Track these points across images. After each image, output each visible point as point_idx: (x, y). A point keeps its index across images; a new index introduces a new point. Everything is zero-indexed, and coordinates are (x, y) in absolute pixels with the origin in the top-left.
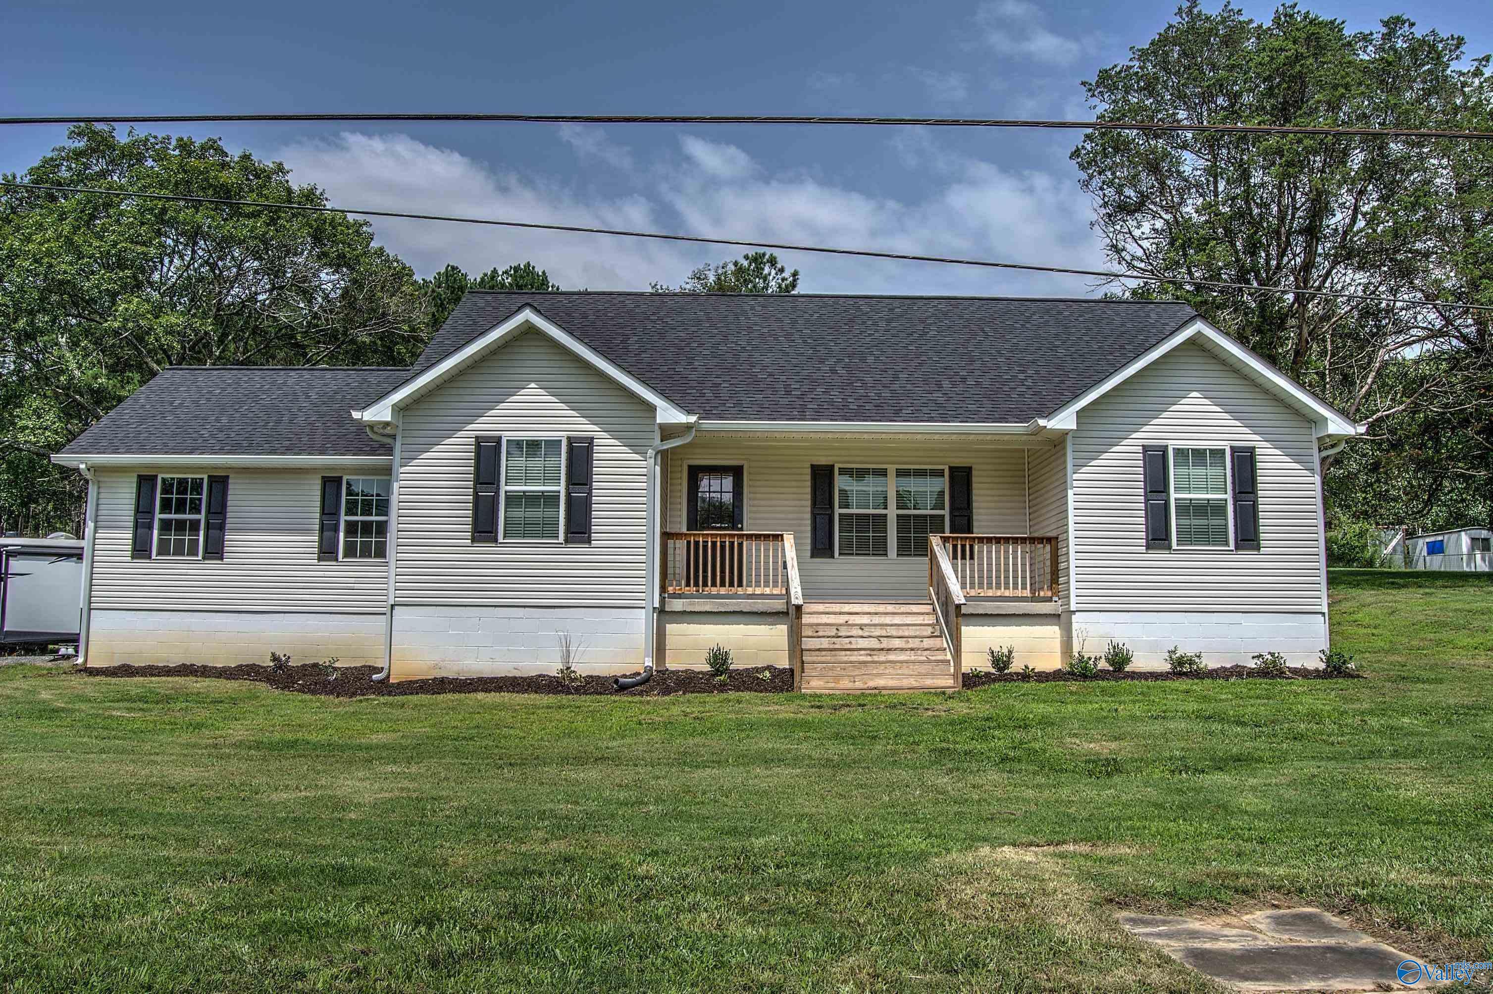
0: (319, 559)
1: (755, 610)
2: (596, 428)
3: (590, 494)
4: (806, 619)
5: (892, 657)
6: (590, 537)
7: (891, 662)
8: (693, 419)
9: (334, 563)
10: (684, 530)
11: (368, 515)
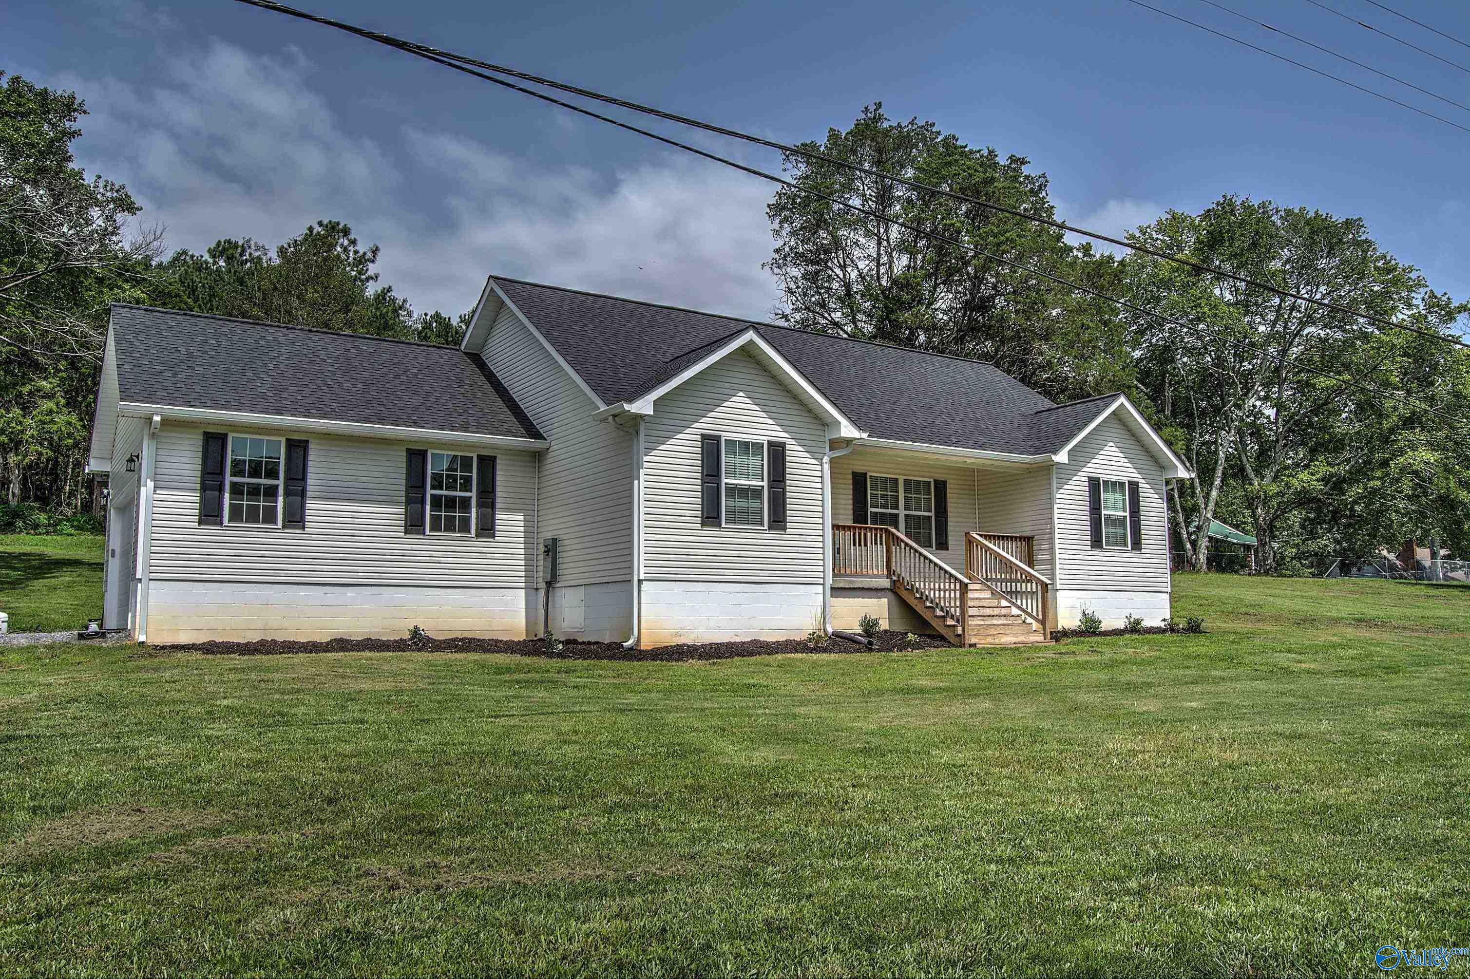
0: (406, 533)
1: (871, 586)
2: (787, 435)
3: (784, 489)
4: (971, 595)
5: (995, 622)
6: (786, 525)
7: (995, 625)
8: (865, 435)
9: (422, 537)
10: (850, 523)
11: (466, 491)
